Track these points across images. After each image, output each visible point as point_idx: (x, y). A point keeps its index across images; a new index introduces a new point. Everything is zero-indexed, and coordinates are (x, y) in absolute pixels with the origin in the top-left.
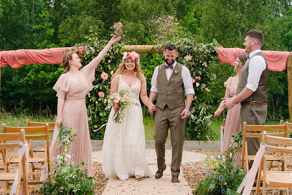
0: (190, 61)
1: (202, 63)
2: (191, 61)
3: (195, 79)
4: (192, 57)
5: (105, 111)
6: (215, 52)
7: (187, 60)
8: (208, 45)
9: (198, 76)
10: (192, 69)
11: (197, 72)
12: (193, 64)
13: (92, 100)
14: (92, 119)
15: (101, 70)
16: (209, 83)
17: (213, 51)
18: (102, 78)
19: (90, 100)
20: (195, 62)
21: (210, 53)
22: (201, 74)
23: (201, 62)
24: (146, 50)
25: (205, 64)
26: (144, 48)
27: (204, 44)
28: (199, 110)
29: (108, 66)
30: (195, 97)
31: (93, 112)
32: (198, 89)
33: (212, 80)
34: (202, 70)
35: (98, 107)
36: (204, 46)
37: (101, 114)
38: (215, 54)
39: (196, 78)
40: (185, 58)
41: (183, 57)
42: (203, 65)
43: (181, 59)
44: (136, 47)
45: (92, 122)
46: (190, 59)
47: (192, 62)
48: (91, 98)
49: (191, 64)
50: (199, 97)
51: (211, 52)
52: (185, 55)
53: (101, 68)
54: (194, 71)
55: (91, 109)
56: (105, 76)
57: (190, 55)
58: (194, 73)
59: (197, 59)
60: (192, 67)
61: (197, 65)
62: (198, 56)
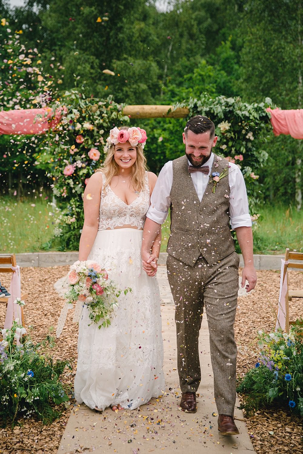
0: (227, 131)
1: (246, 134)
2: (229, 131)
3: (235, 159)
4: (230, 124)
6: (267, 116)
7: (221, 129)
8: (256, 105)
9: (239, 155)
10: (230, 144)
11: (238, 149)
12: (233, 136)
13: (76, 192)
14: (76, 219)
15: (89, 145)
16: (256, 165)
17: (264, 114)
18: (91, 157)
19: (74, 191)
20: (235, 132)
21: (258, 118)
22: (244, 151)
23: (244, 132)
24: (158, 113)
25: (250, 136)
26: (154, 111)
27: (250, 104)
29: (100, 139)
31: (77, 210)
33: (261, 160)
34: (246, 144)
36: (250, 107)
38: (266, 119)
39: (237, 157)
40: (219, 126)
41: (217, 124)
42: (247, 137)
44: (144, 109)
45: (76, 225)
46: (228, 128)
47: (231, 133)
48: (74, 188)
49: (228, 136)
51: (260, 117)
52: (220, 121)
53: (90, 142)
54: (232, 146)
55: (75, 205)
56: (95, 154)
57: (227, 121)
58: (233, 149)
59: (238, 128)
60: (230, 140)
61: (238, 138)
62: (240, 124)
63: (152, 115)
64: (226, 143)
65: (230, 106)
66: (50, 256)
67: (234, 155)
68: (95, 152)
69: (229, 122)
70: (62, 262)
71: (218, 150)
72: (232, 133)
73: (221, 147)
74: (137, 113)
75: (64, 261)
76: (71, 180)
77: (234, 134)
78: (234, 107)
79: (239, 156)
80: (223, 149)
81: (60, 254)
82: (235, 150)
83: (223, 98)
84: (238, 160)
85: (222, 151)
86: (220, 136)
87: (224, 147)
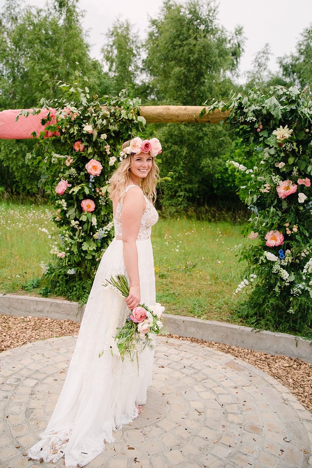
0: (287, 141)
2: (290, 141)
3: (297, 184)
4: (292, 130)
5: (94, 240)
7: (278, 138)
9: (305, 178)
10: (291, 160)
11: (302, 169)
12: (295, 147)
15: (90, 154)
18: (89, 171)
19: (67, 215)
20: (299, 143)
24: (189, 115)
26: (184, 112)
28: (302, 258)
29: (105, 147)
30: (295, 226)
32: (301, 208)
35: (80, 231)
37: (85, 247)
39: (300, 182)
40: (275, 133)
43: (266, 135)
44: (169, 109)
46: (287, 136)
47: (292, 143)
48: (68, 211)
49: (287, 148)
50: (303, 225)
53: (90, 151)
54: (294, 165)
56: (95, 167)
57: (287, 126)
58: (295, 169)
59: (305, 137)
60: (291, 155)
61: (304, 152)
62: (307, 130)
63: (180, 118)
64: (285, 160)
65: (293, 102)
66: (24, 301)
67: (297, 179)
68: (94, 164)
69: (290, 128)
70: (38, 311)
71: (272, 170)
72: (295, 144)
73: (276, 166)
74: (159, 115)
75: (41, 311)
76: (63, 200)
77: (297, 146)
78: (298, 104)
79: (303, 180)
80: (280, 167)
81: (36, 301)
82: (299, 170)
83: (282, 89)
84: (303, 186)
85: (277, 171)
86: (276, 148)
87: (281, 165)
